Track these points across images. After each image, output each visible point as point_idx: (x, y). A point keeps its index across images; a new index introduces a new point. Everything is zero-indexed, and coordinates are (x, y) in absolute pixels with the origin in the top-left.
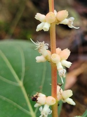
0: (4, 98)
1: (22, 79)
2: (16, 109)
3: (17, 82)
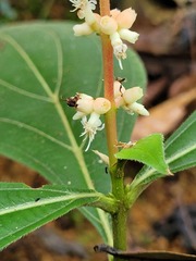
0: (21, 125)
1: (57, 91)
2: (43, 142)
3: (47, 96)
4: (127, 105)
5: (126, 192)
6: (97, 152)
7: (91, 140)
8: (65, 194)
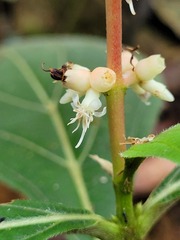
4: (141, 83)
5: (136, 215)
6: (96, 158)
7: (85, 131)
8: (44, 214)
